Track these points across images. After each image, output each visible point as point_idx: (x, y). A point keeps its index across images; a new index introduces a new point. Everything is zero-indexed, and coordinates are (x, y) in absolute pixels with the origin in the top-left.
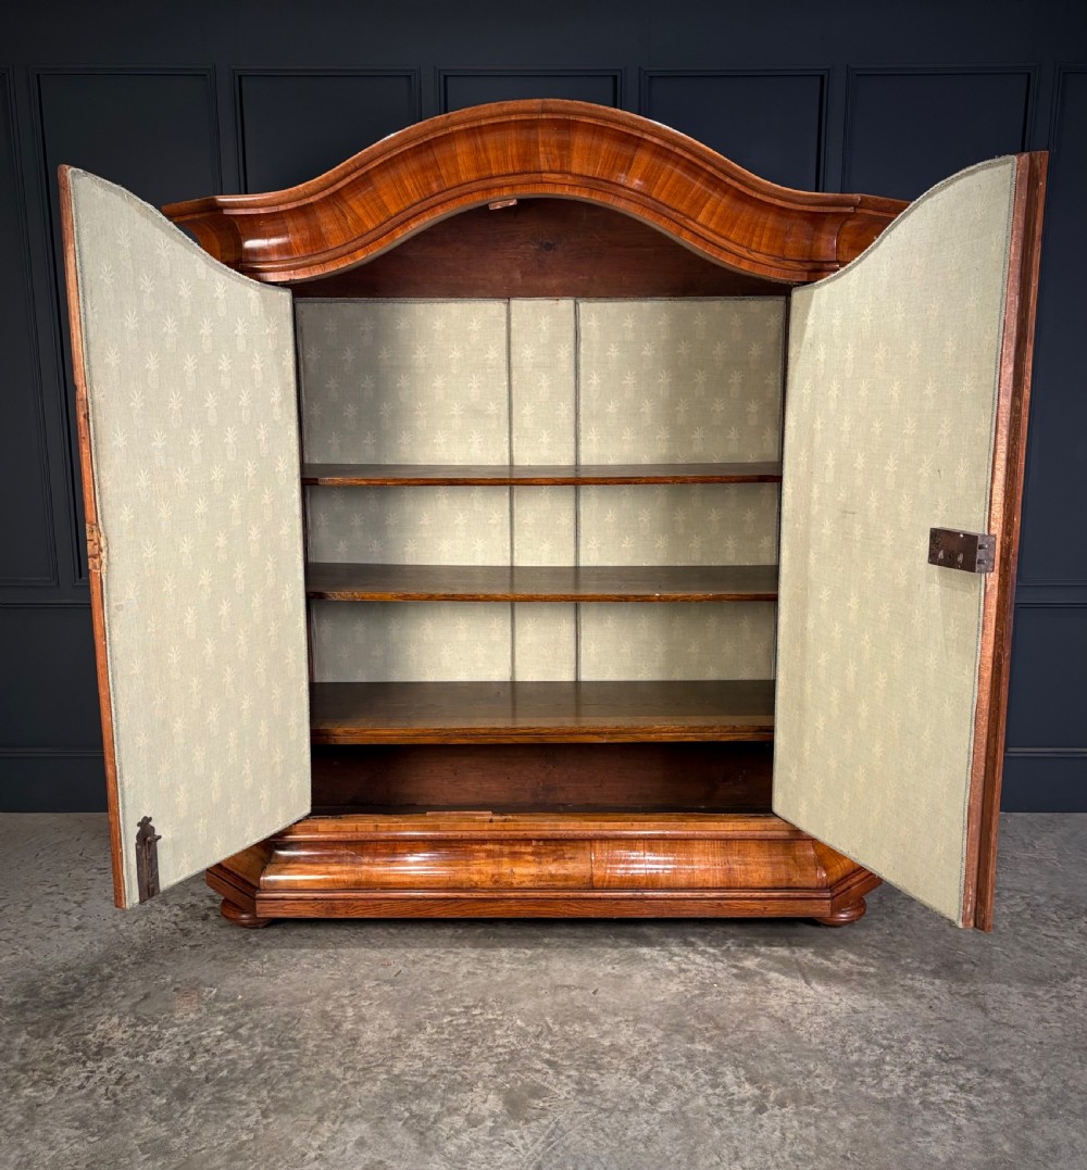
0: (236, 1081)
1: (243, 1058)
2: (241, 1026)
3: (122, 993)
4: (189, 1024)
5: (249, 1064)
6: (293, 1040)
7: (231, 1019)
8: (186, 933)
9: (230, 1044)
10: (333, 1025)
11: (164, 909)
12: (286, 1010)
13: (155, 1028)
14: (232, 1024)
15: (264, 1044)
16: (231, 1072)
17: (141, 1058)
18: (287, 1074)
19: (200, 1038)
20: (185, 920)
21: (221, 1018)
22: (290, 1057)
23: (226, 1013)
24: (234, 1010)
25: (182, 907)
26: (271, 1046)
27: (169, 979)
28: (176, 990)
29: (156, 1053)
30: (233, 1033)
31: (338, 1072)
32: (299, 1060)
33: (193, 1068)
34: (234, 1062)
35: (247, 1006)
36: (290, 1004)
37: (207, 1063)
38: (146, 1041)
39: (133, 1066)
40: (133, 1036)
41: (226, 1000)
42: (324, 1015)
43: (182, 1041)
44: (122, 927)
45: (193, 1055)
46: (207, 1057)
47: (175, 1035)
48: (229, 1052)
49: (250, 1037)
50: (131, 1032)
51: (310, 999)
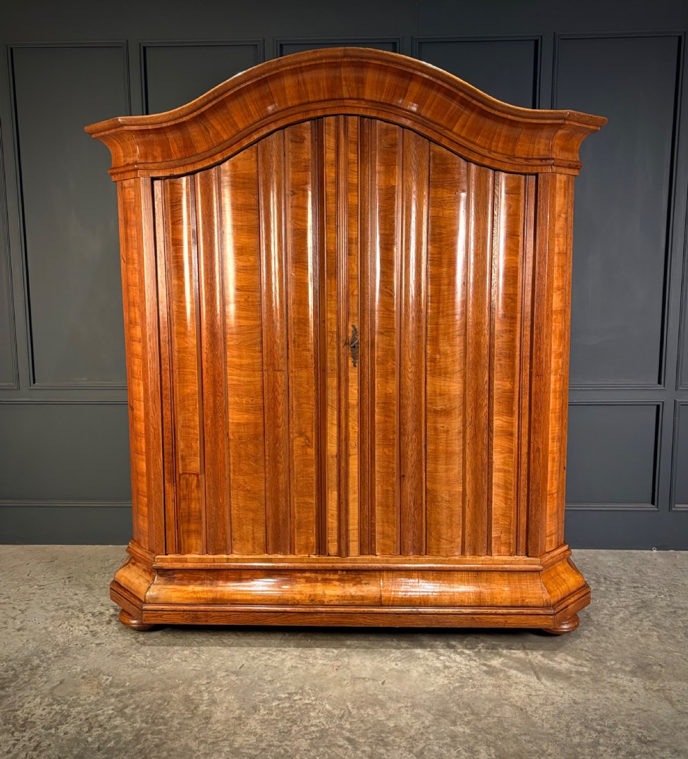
0: (120, 750)
1: (125, 732)
2: (126, 707)
3: (45, 679)
4: (90, 704)
5: (129, 737)
6: (163, 718)
7: (120, 701)
8: (94, 634)
9: (118, 721)
10: (192, 707)
11: (81, 615)
12: (160, 694)
13: (65, 707)
14: (120, 705)
15: (142, 721)
16: (118, 742)
17: (53, 731)
18: (156, 746)
19: (97, 716)
20: (95, 624)
21: (113, 700)
22: (160, 732)
23: (118, 696)
24: (123, 694)
25: (93, 615)
26: (147, 723)
27: (79, 670)
28: (83, 677)
29: (64, 726)
30: (121, 712)
31: (194, 745)
32: (166, 735)
33: (90, 739)
34: (119, 735)
35: (132, 691)
36: (164, 690)
37: (101, 735)
38: (58, 717)
39: (47, 736)
40: (49, 713)
41: (117, 686)
42: (187, 699)
43: (84, 718)
44: (50, 629)
45: (91, 728)
46: (100, 731)
47: (79, 713)
48: (116, 727)
49: (133, 715)
50: (48, 709)
51: (177, 686)
